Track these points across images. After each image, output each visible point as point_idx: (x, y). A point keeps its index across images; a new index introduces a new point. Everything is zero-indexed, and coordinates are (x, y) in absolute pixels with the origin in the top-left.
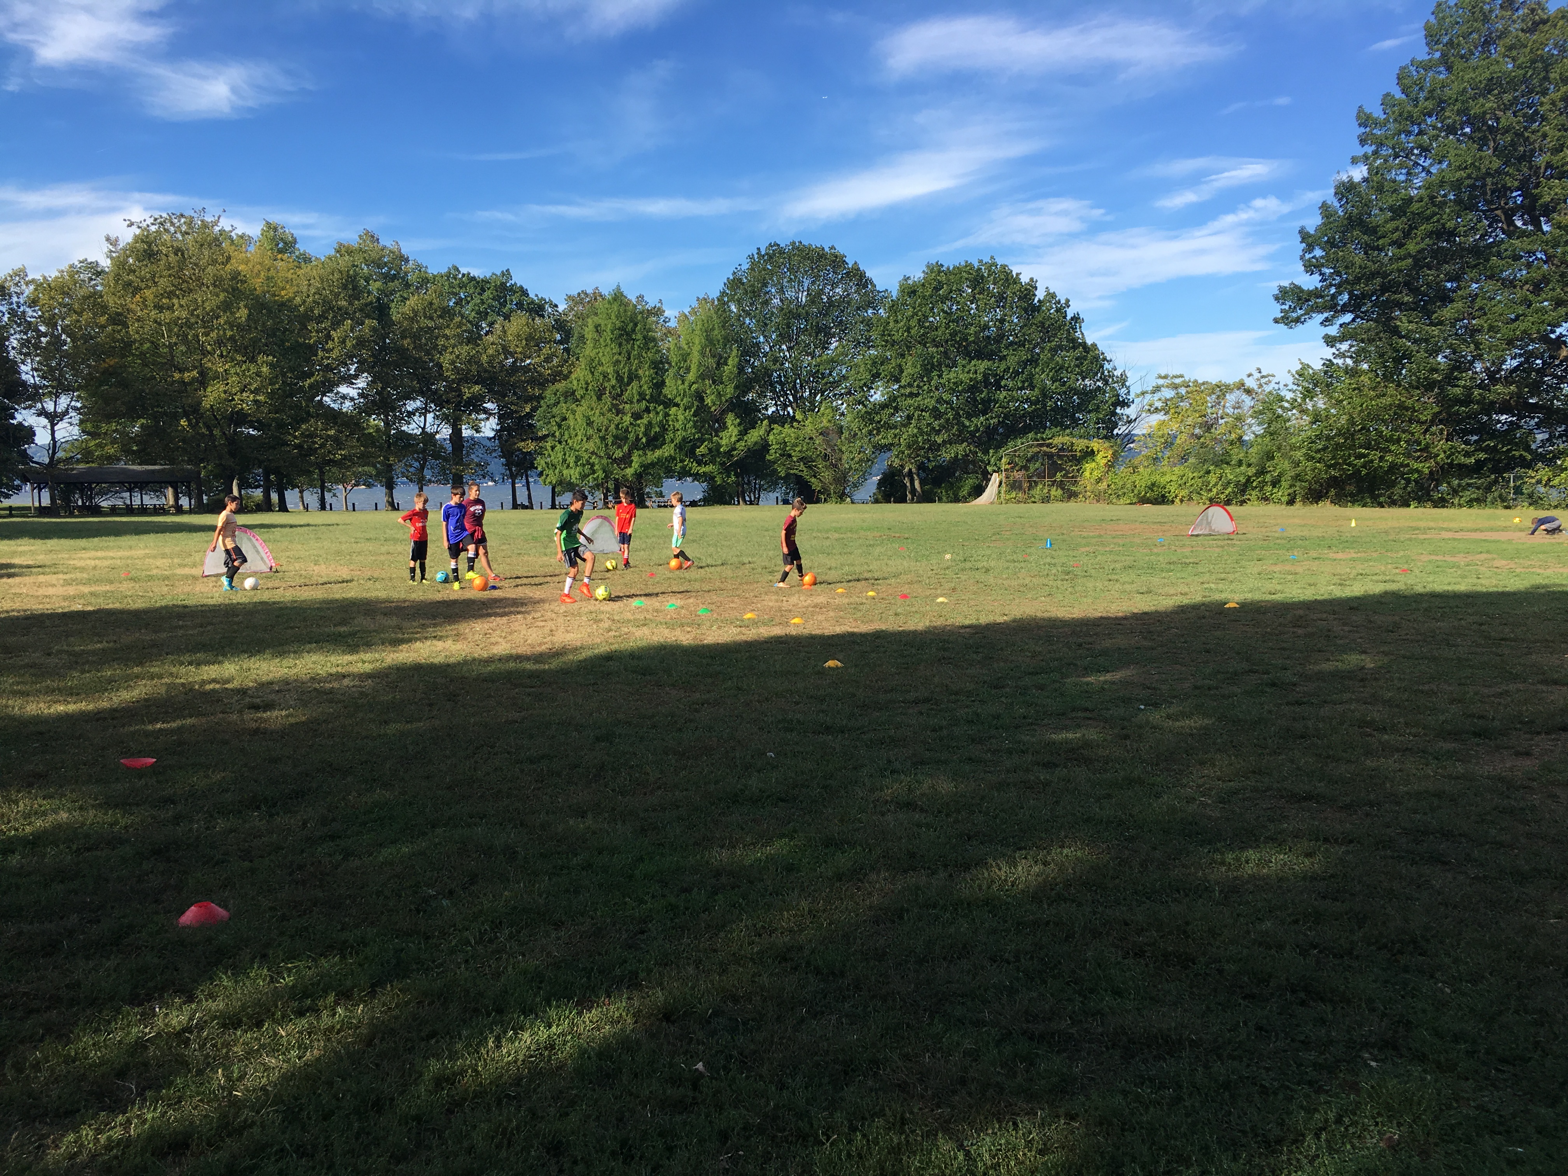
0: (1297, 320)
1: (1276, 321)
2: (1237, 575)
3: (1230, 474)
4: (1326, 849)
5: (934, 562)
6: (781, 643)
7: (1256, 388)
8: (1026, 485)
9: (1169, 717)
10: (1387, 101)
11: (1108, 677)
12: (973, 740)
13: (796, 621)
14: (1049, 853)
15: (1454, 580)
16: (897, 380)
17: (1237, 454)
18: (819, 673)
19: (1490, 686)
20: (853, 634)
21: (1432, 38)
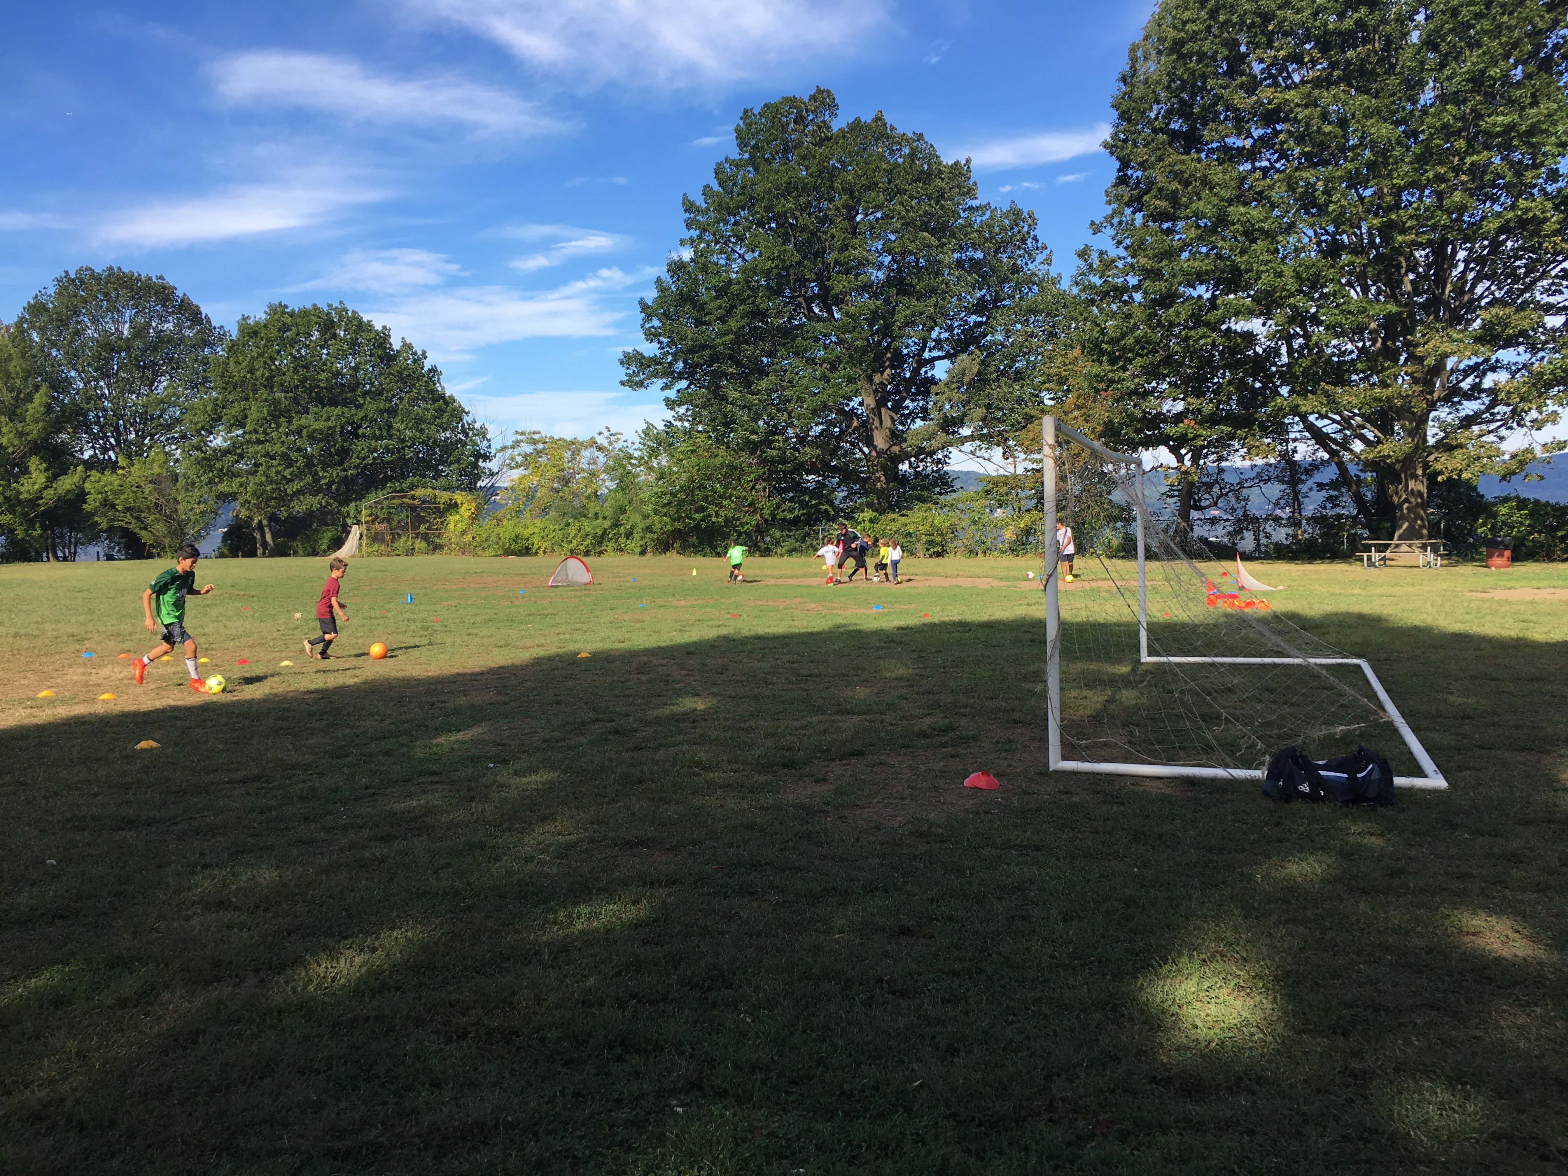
0: (640, 384)
1: (623, 383)
2: (591, 625)
3: (587, 526)
4: (652, 894)
5: (281, 621)
6: (84, 723)
7: (607, 445)
8: (388, 538)
9: (517, 773)
10: (707, 191)
11: (460, 736)
12: (306, 819)
13: (106, 696)
14: (377, 938)
15: (774, 623)
16: (242, 425)
17: (593, 508)
18: (127, 757)
19: (797, 720)
20: (173, 709)
21: (742, 140)
